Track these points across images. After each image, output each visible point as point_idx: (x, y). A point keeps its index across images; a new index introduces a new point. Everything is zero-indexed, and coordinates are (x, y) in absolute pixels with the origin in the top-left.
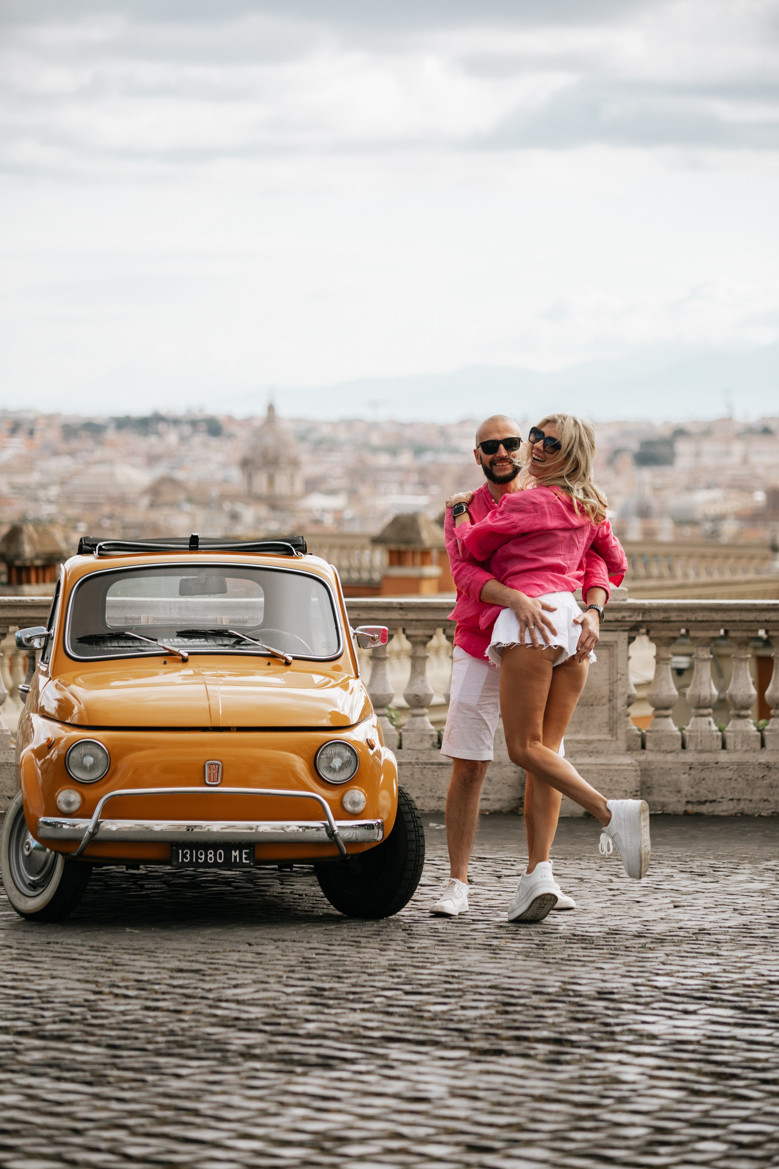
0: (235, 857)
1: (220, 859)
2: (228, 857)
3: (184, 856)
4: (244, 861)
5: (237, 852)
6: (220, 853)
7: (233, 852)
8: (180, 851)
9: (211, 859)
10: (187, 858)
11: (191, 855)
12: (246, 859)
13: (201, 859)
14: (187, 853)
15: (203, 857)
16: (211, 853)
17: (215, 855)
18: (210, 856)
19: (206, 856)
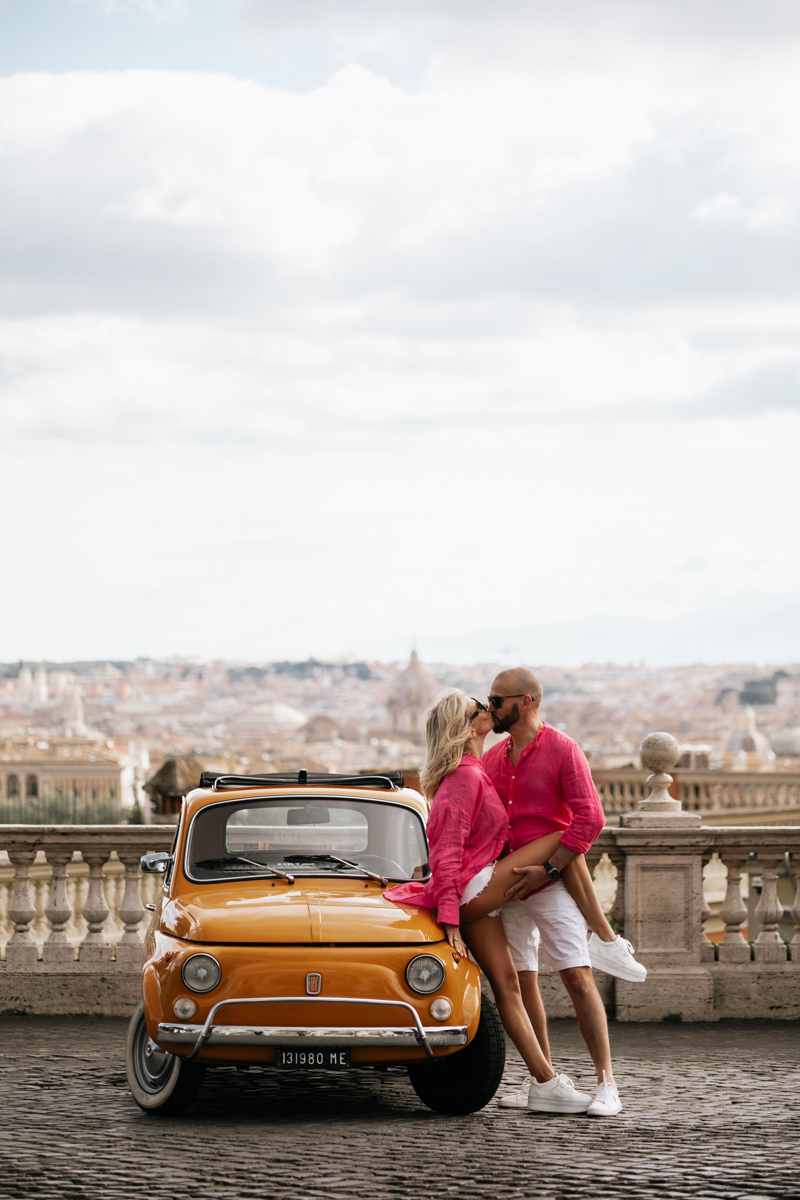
0: (333, 1059)
1: (320, 1061)
2: (327, 1058)
3: (287, 1058)
4: (341, 1063)
5: (335, 1054)
6: (320, 1056)
7: (331, 1054)
8: (284, 1054)
9: (311, 1061)
10: (290, 1061)
11: (294, 1058)
12: (343, 1061)
13: (303, 1061)
14: (290, 1055)
15: (304, 1059)
16: (311, 1056)
17: (315, 1058)
18: (310, 1058)
19: (307, 1058)
